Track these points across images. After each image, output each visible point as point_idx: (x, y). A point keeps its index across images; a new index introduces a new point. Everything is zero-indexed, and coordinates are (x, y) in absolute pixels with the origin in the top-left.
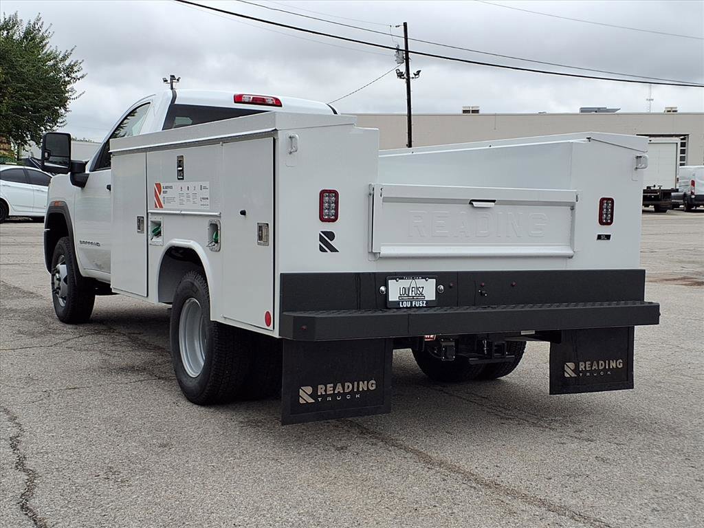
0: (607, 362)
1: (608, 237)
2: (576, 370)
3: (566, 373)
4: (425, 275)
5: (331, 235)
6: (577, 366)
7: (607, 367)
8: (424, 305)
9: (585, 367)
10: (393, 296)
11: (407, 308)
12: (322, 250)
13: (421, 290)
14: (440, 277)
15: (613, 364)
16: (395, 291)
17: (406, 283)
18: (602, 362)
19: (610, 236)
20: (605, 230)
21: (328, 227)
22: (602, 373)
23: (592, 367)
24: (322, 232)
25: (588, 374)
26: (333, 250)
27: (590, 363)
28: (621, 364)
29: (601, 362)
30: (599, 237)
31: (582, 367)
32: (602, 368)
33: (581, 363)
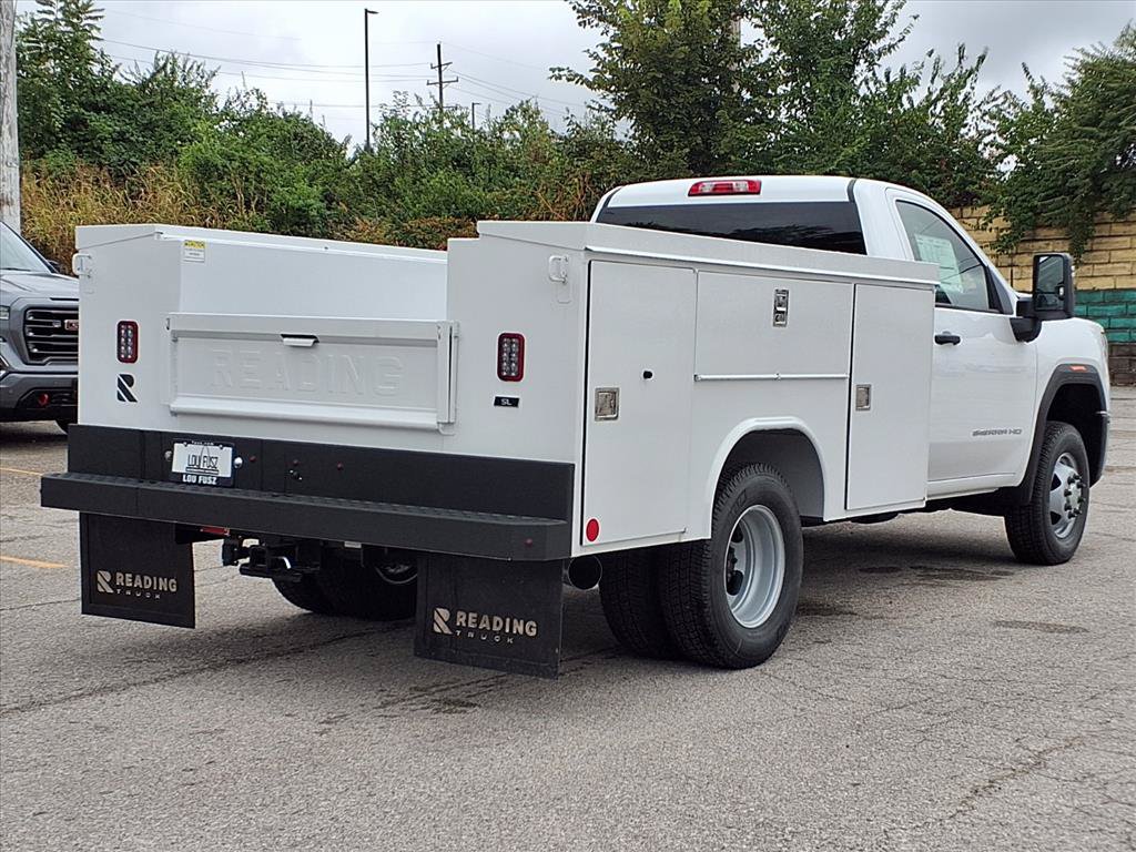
0: (508, 620)
1: (514, 402)
2: (451, 623)
3: (435, 626)
4: (220, 441)
5: (129, 380)
6: (453, 617)
7: (507, 631)
8: (214, 483)
9: (467, 621)
10: (179, 466)
11: (191, 483)
12: (120, 398)
13: (214, 460)
14: (239, 446)
15: (519, 628)
16: (182, 459)
17: (196, 449)
18: (499, 619)
19: (517, 400)
20: (508, 390)
21: (127, 369)
22: (497, 638)
23: (478, 623)
24: (122, 376)
25: (471, 635)
26: (132, 399)
27: (475, 615)
28: (534, 630)
29: (496, 619)
30: (498, 402)
31: (461, 620)
32: (498, 629)
33: (460, 614)
